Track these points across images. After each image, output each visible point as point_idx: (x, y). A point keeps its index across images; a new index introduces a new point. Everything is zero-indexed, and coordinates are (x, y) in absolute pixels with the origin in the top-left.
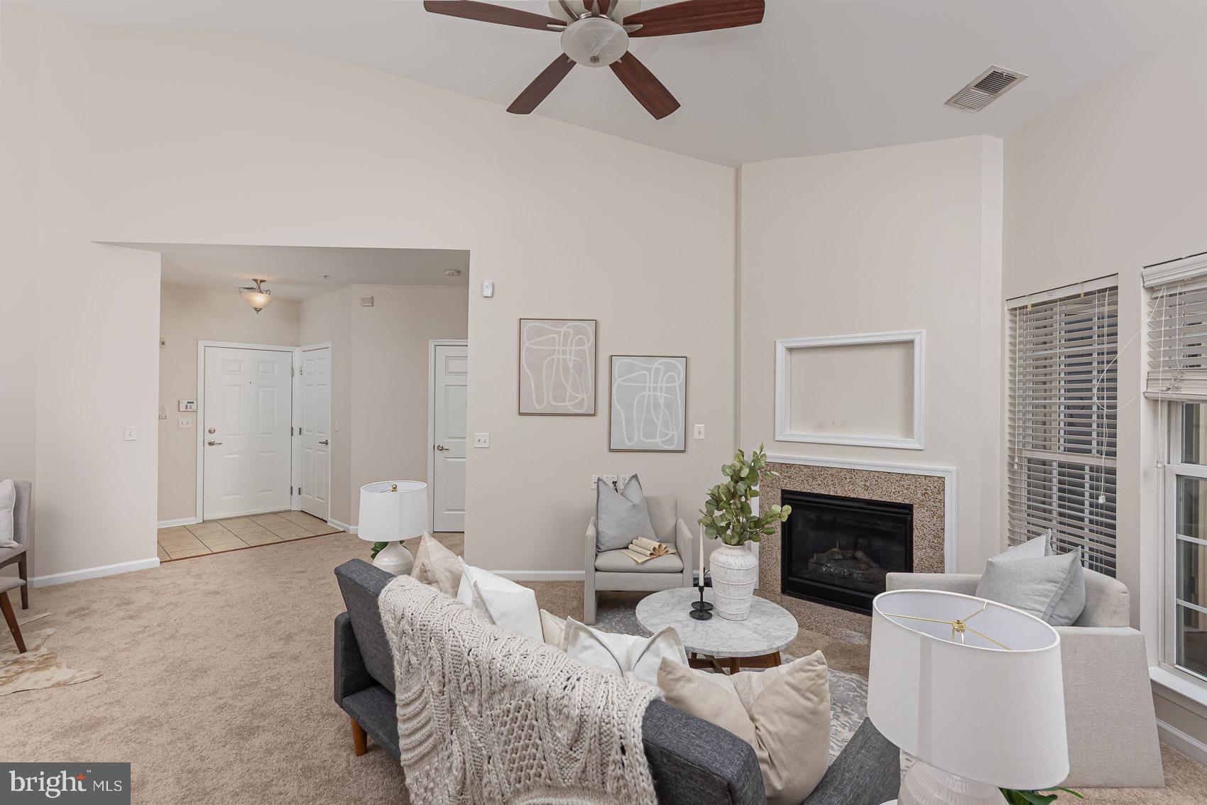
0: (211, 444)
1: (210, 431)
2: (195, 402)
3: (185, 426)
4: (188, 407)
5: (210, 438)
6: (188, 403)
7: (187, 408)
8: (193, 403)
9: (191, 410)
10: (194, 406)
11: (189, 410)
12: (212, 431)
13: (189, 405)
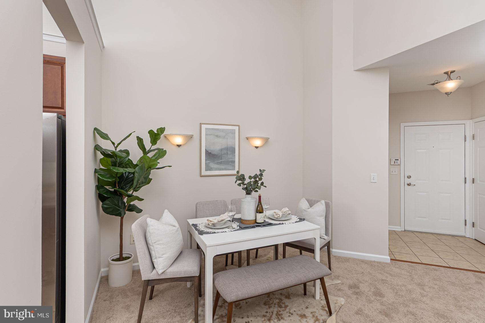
0: (409, 185)
1: (408, 177)
2: (399, 160)
3: (394, 173)
5: (408, 181)
6: (395, 160)
7: (395, 163)
8: (398, 160)
9: (397, 164)
10: (399, 162)
11: (396, 164)
12: (409, 177)
13: (396, 161)
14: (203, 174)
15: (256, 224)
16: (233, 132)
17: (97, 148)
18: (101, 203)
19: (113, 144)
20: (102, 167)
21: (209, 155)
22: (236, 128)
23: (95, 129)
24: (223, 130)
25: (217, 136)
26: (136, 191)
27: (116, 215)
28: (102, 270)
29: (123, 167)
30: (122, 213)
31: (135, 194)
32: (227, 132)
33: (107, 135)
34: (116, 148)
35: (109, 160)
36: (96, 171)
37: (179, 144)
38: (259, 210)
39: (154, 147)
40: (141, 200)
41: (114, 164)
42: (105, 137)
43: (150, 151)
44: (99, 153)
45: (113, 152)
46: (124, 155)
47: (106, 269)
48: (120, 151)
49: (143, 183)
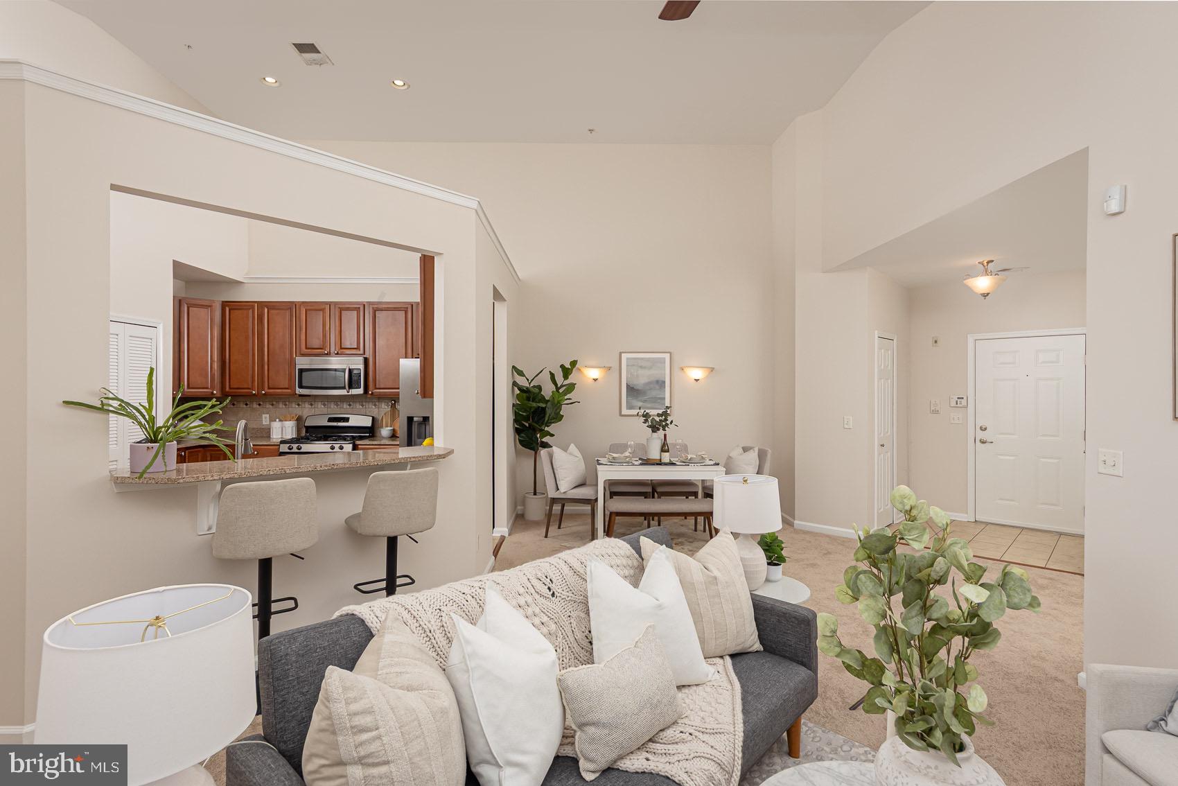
0: (983, 442)
1: (981, 428)
2: (965, 398)
3: (955, 421)
4: (959, 403)
5: (980, 435)
6: (958, 398)
7: (957, 403)
8: (963, 398)
9: (961, 406)
10: (964, 402)
11: (959, 405)
12: (983, 429)
13: (959, 400)
14: (623, 413)
15: (660, 463)
16: (663, 361)
17: (515, 384)
18: (517, 436)
19: (528, 380)
20: (518, 402)
21: (632, 390)
22: (667, 356)
23: (513, 367)
24: (648, 360)
25: (641, 367)
26: (548, 426)
27: (531, 449)
28: (519, 508)
29: (536, 402)
30: (536, 448)
31: (546, 429)
32: (654, 361)
33: (522, 371)
34: (530, 383)
35: (525, 395)
36: (514, 405)
37: (595, 377)
38: (664, 448)
39: (566, 382)
40: (552, 435)
41: (528, 399)
42: (521, 373)
43: (562, 386)
44: (516, 388)
45: (527, 388)
46: (537, 390)
47: (522, 507)
48: (534, 387)
49: (554, 418)
